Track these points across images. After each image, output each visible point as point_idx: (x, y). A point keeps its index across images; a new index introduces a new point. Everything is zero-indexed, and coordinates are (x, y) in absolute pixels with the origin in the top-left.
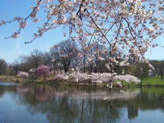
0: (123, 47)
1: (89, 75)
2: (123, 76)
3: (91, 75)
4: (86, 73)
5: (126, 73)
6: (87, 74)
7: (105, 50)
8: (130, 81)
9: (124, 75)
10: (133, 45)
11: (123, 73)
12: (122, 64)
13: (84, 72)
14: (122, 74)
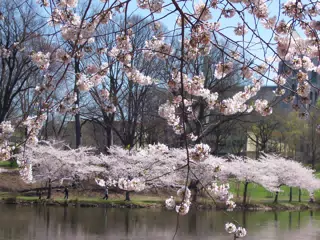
0: (240, 31)
1: (95, 159)
2: (252, 162)
3: (105, 159)
4: (82, 149)
5: (263, 149)
6: (90, 153)
7: (161, 43)
8: (281, 184)
9: (256, 156)
10: (287, 20)
11: (250, 147)
12: (234, 104)
13: (77, 145)
14: (244, 155)
